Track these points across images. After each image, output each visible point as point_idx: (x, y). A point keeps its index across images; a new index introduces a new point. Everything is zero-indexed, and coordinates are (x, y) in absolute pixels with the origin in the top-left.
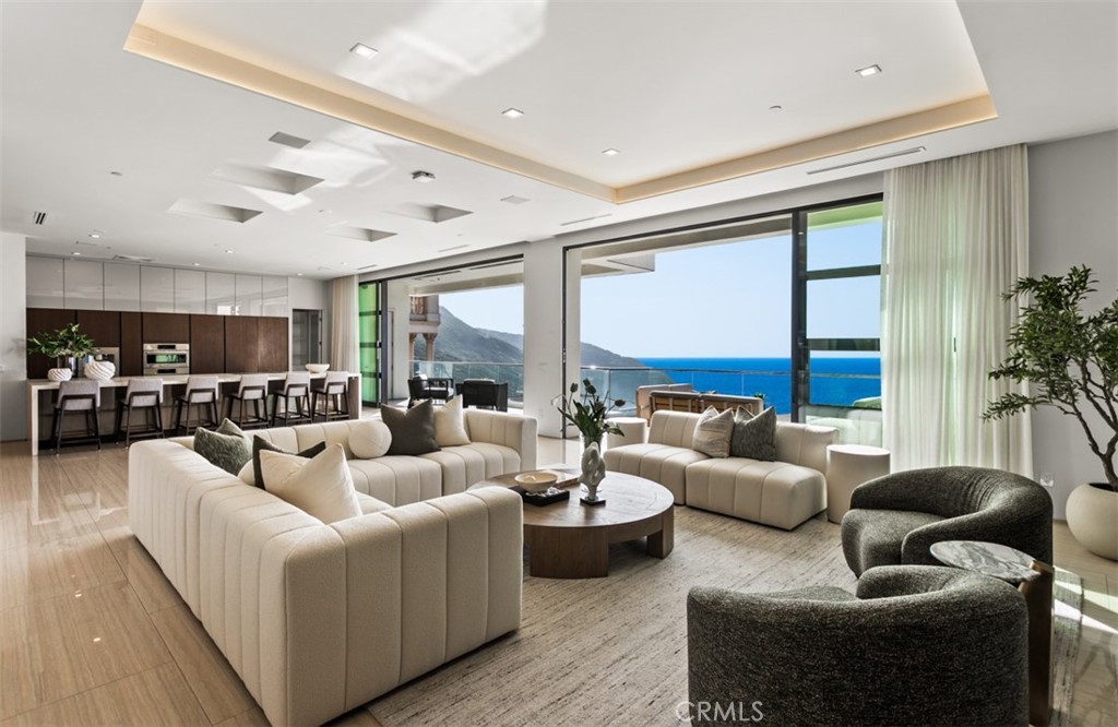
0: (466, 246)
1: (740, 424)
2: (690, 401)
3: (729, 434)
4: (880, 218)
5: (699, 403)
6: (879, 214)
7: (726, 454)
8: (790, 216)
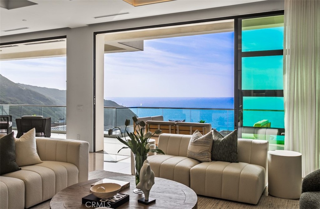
0: (27, 28)
1: (218, 141)
2: (170, 126)
3: (211, 147)
4: (283, 24)
5: (176, 127)
6: (282, 22)
7: (210, 160)
8: (233, 20)
